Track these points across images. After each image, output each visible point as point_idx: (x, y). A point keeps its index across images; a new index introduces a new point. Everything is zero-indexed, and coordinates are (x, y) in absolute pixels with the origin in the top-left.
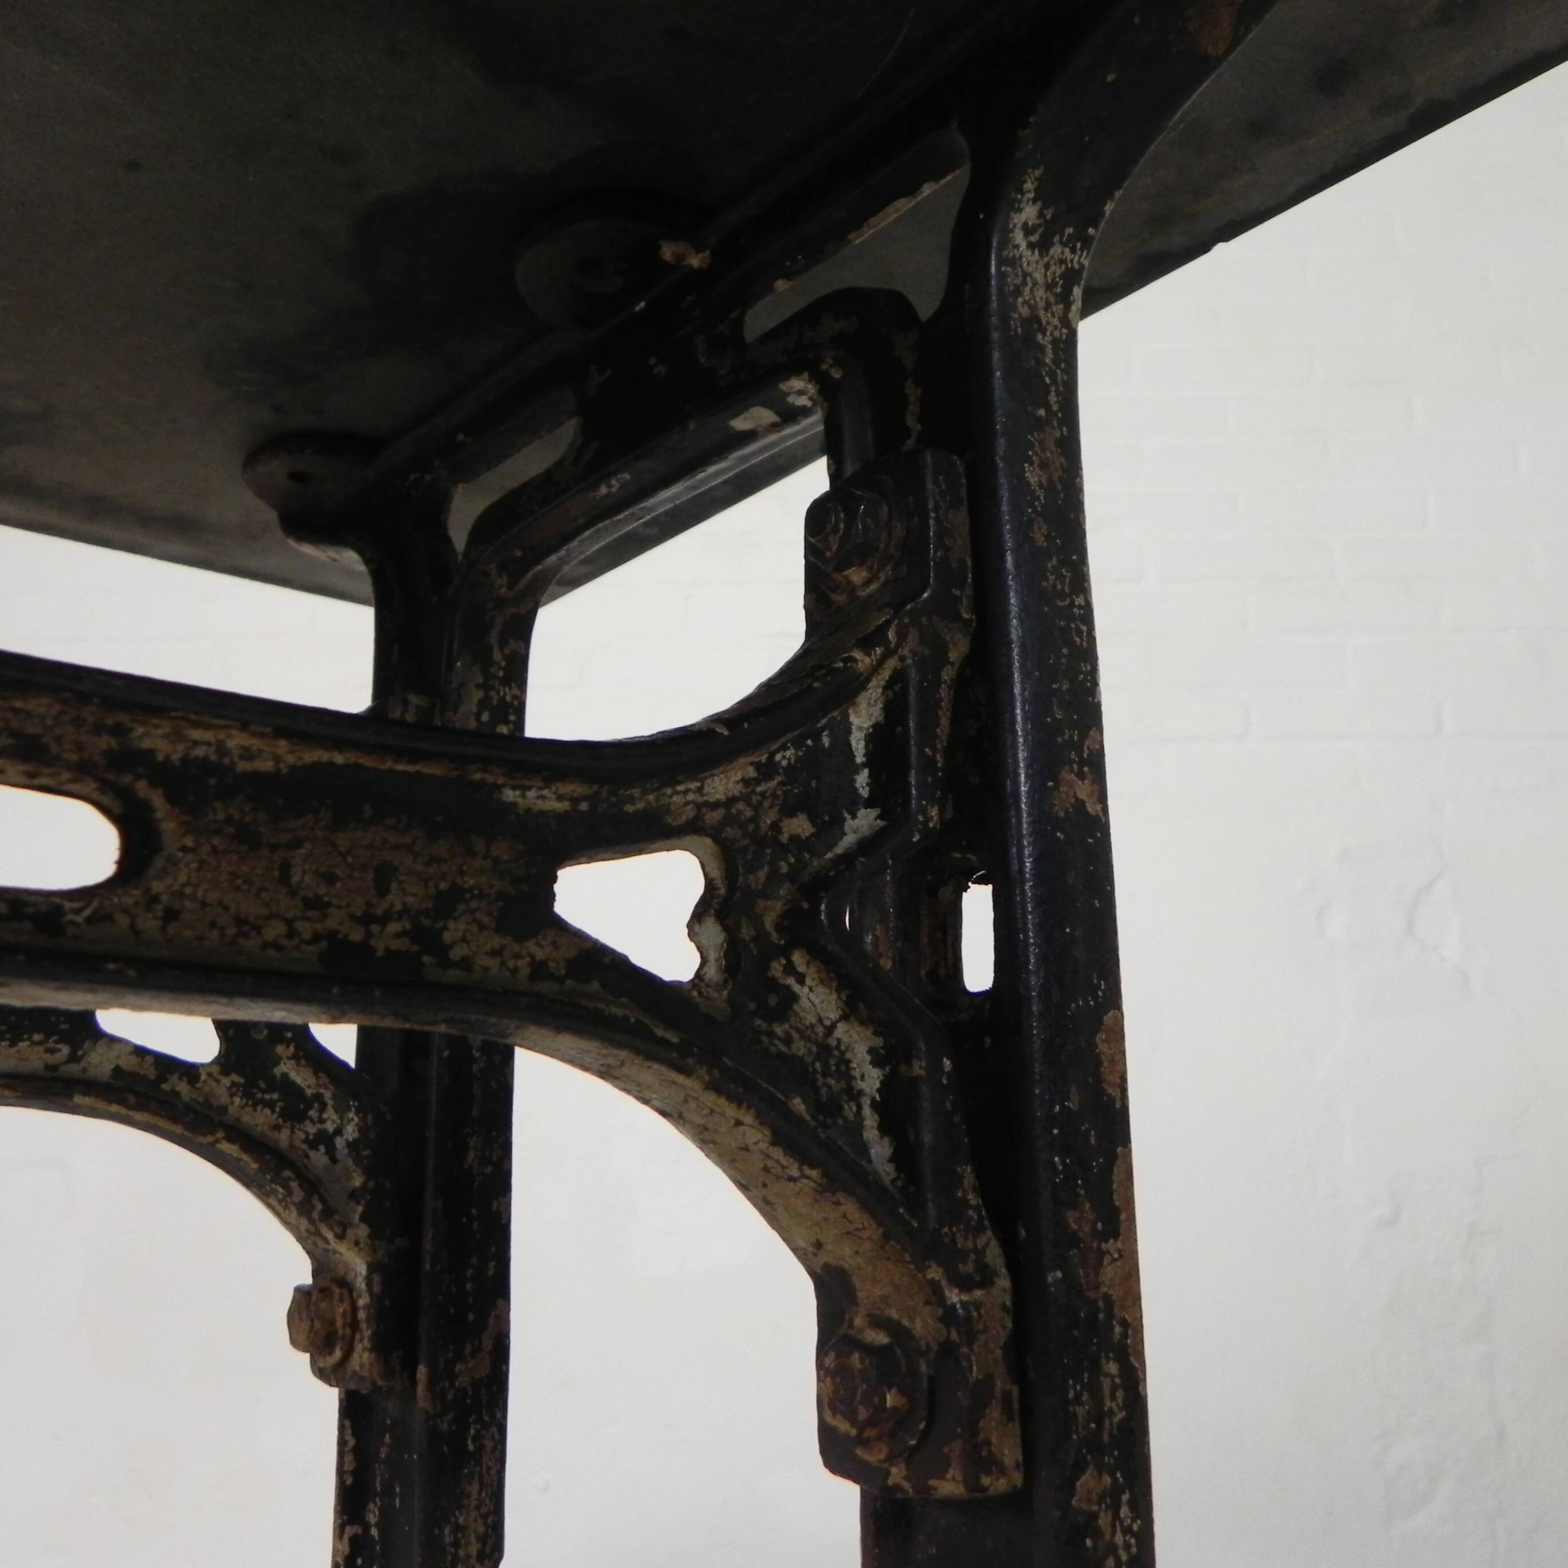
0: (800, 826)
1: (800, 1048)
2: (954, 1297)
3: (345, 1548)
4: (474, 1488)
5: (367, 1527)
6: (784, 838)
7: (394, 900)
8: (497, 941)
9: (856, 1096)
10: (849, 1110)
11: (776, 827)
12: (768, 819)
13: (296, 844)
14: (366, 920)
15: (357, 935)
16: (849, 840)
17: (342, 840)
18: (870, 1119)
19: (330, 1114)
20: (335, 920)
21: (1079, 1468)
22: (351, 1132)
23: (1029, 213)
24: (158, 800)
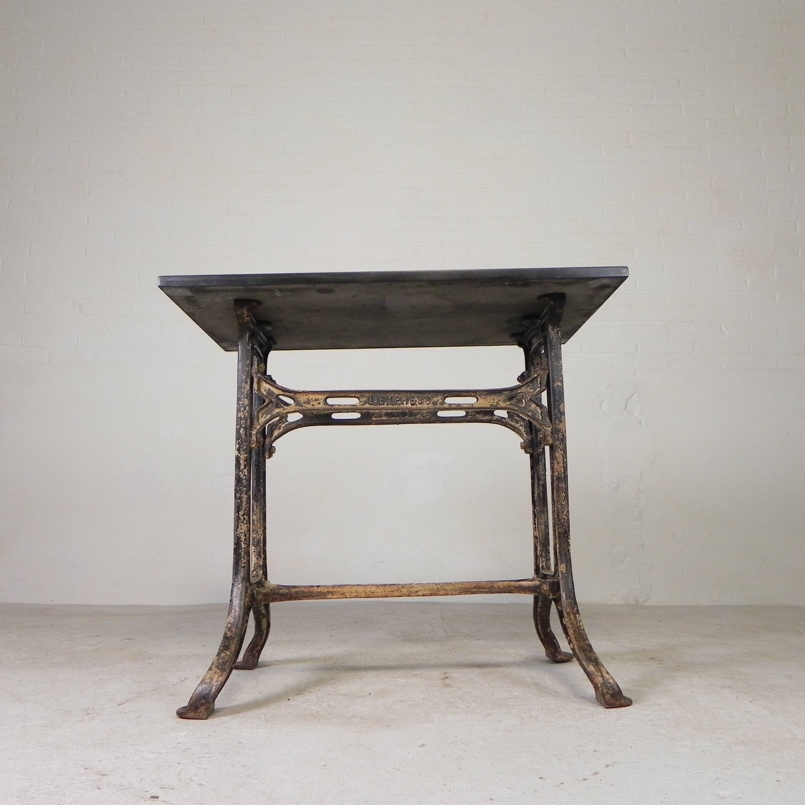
0: (532, 390)
1: (532, 409)
2: (545, 428)
4: (541, 463)
6: (530, 392)
7: (495, 401)
8: (503, 403)
10: (538, 414)
11: (529, 391)
12: (529, 390)
13: (487, 398)
14: (493, 403)
15: (492, 404)
16: (537, 391)
17: (491, 397)
18: (540, 414)
20: (491, 403)
21: (556, 441)
23: (550, 328)
24: (478, 397)
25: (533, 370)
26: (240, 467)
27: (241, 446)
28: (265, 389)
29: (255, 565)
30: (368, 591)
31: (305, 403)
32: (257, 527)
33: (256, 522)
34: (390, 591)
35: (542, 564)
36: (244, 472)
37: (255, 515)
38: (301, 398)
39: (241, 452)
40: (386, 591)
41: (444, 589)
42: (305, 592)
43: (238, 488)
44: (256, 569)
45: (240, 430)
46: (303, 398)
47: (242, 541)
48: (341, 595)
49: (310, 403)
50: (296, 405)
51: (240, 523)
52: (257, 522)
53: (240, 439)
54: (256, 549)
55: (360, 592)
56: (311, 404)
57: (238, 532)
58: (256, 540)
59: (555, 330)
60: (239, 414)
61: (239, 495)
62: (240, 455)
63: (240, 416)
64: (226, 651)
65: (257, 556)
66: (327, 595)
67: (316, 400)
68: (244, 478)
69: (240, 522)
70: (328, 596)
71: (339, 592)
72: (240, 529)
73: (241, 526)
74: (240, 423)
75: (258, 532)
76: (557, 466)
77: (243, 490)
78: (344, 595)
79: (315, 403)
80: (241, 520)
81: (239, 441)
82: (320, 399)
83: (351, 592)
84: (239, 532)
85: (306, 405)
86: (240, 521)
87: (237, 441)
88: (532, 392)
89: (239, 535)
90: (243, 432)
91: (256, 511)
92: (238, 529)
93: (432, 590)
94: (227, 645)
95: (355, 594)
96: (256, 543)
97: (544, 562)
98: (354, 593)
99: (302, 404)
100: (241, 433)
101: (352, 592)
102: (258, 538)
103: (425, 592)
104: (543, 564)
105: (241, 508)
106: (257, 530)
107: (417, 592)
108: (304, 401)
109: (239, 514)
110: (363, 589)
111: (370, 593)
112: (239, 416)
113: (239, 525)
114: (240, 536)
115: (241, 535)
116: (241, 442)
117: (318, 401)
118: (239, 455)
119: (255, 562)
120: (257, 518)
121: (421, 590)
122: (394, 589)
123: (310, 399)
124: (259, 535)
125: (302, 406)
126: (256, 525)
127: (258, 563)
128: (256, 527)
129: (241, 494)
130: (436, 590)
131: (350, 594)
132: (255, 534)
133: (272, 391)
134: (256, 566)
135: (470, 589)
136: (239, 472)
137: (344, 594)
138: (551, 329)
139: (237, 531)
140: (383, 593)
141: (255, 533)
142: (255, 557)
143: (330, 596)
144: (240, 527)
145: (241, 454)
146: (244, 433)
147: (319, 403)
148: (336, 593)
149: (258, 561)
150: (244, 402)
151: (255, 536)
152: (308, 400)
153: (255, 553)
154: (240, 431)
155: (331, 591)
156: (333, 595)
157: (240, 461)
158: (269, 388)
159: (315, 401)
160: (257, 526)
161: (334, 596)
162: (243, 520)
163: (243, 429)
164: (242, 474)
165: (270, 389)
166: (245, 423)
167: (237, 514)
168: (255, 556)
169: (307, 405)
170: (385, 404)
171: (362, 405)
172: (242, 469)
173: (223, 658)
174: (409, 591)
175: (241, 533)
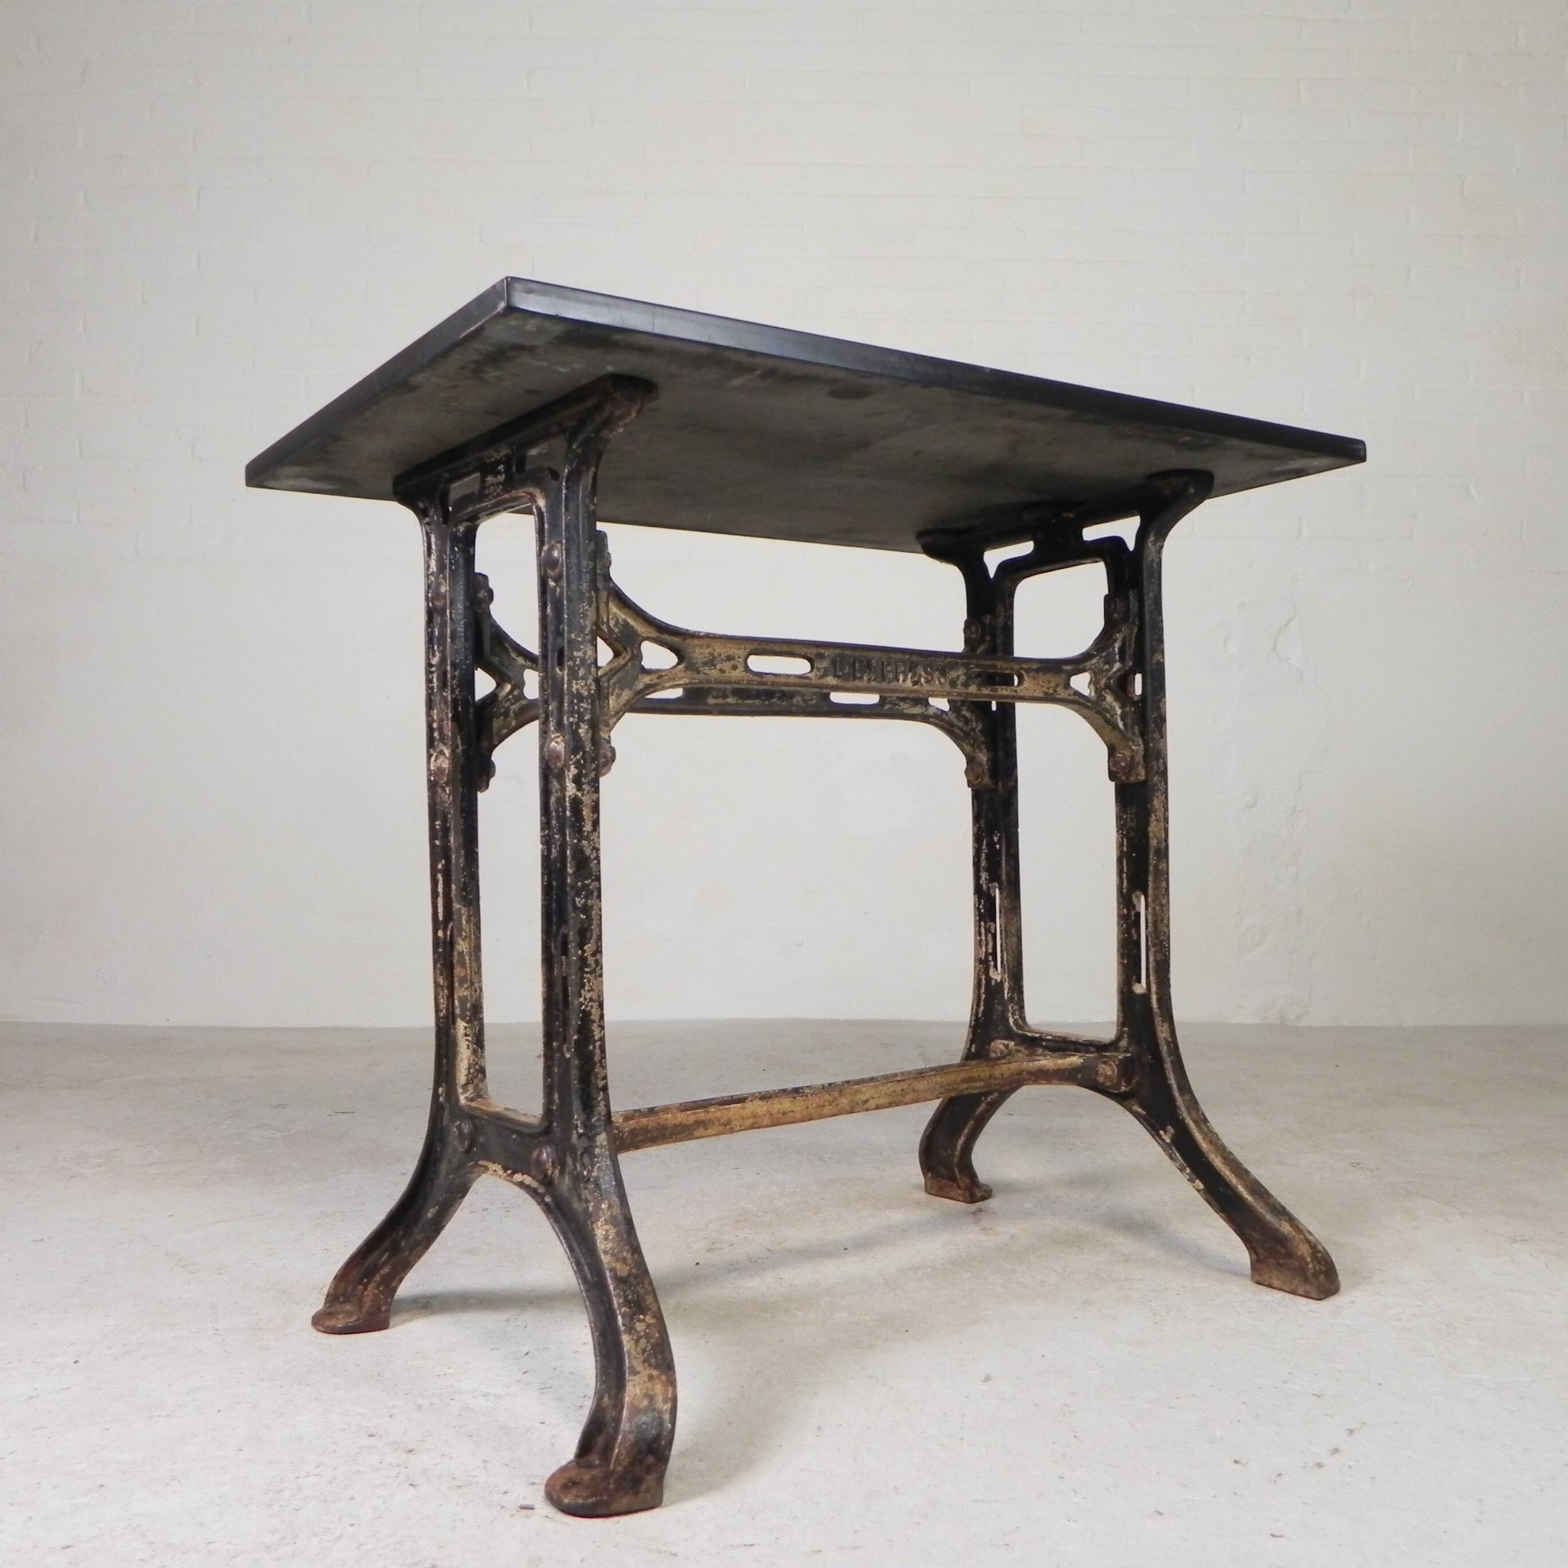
0: (1107, 667)
1: (1107, 706)
2: (1134, 747)
3: (976, 830)
5: (981, 824)
6: (1104, 670)
7: (1051, 685)
8: (1063, 690)
9: (1116, 714)
11: (1102, 668)
12: (1101, 666)
16: (1115, 669)
17: (1044, 676)
18: (1119, 718)
19: (974, 723)
21: (1155, 775)
22: (980, 727)
23: (1152, 539)
24: (1024, 673)
25: (1003, 614)
26: (584, 826)
27: (584, 772)
28: (617, 622)
29: (469, 1068)
30: (776, 1110)
31: (705, 664)
32: (471, 971)
33: (467, 958)
34: (819, 1106)
35: (1013, 1018)
36: (593, 840)
37: (464, 940)
38: (697, 651)
39: (584, 787)
40: (810, 1107)
41: (914, 1091)
42: (650, 1128)
43: (579, 884)
44: (472, 1079)
45: (578, 727)
46: (702, 651)
47: (594, 1022)
48: (721, 1128)
49: (715, 666)
50: (687, 668)
51: (588, 976)
52: (470, 959)
53: (581, 753)
54: (469, 1027)
55: (760, 1117)
56: (718, 666)
57: (582, 999)
58: (468, 1005)
59: (1157, 544)
60: (574, 685)
61: (583, 900)
62: (583, 795)
63: (577, 690)
64: (642, 1317)
65: (474, 1046)
66: (695, 1129)
67: (729, 658)
68: (592, 857)
69: (587, 973)
70: (696, 1134)
71: (719, 1120)
72: (589, 991)
73: (589, 981)
74: (579, 707)
75: (472, 984)
76: (1156, 826)
77: (591, 887)
78: (728, 1127)
79: (726, 666)
80: (588, 966)
81: (578, 757)
82: (736, 656)
83: (742, 1118)
84: (585, 999)
85: (707, 670)
86: (587, 970)
87: (572, 757)
88: (1107, 670)
89: (587, 1006)
90: (587, 733)
91: (467, 930)
92: (582, 991)
93: (893, 1094)
94: (633, 1298)
95: (750, 1121)
96: (468, 1013)
97: (1017, 1013)
98: (748, 1118)
99: (699, 667)
100: (582, 735)
101: (745, 1117)
102: (474, 999)
103: (881, 1101)
104: (1016, 1017)
105: (588, 934)
106: (471, 980)
107: (866, 1102)
108: (704, 660)
109: (584, 951)
110: (765, 1109)
111: (781, 1115)
112: (574, 690)
113: (585, 981)
114: (589, 1008)
115: (592, 1007)
116: (582, 762)
117: (732, 662)
118: (579, 794)
119: (469, 1060)
120: (470, 948)
121: (873, 1098)
122: (825, 1101)
123: (715, 654)
124: (476, 991)
125: (698, 672)
126: (468, 965)
127: (477, 1063)
128: (468, 972)
129: (587, 898)
130: (899, 1094)
131: (741, 1122)
132: (467, 989)
133: (632, 626)
134: (472, 1071)
135: (956, 1084)
136: (579, 841)
137: (728, 1123)
138: (1152, 542)
139: (580, 996)
140: (805, 1112)
141: (466, 985)
142: (468, 1048)
143: (701, 1131)
144: (587, 984)
145: (585, 792)
146: (589, 735)
147: (735, 668)
148: (713, 1123)
149: (477, 1057)
150: (585, 653)
151: (465, 993)
152: (711, 657)
153: (469, 1038)
154: (580, 731)
155: (702, 1121)
156: (706, 1130)
157: (583, 810)
158: (625, 621)
159: (725, 661)
160: (471, 967)
161: (709, 1130)
162: (593, 966)
163: (587, 727)
164: (589, 845)
165: (629, 623)
166: (592, 709)
167: (580, 952)
168: (468, 1045)
169: (711, 669)
170: (865, 678)
171: (819, 679)
172: (588, 832)
173: (647, 1336)
174: (852, 1101)
175: (591, 1000)
